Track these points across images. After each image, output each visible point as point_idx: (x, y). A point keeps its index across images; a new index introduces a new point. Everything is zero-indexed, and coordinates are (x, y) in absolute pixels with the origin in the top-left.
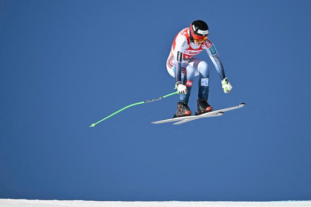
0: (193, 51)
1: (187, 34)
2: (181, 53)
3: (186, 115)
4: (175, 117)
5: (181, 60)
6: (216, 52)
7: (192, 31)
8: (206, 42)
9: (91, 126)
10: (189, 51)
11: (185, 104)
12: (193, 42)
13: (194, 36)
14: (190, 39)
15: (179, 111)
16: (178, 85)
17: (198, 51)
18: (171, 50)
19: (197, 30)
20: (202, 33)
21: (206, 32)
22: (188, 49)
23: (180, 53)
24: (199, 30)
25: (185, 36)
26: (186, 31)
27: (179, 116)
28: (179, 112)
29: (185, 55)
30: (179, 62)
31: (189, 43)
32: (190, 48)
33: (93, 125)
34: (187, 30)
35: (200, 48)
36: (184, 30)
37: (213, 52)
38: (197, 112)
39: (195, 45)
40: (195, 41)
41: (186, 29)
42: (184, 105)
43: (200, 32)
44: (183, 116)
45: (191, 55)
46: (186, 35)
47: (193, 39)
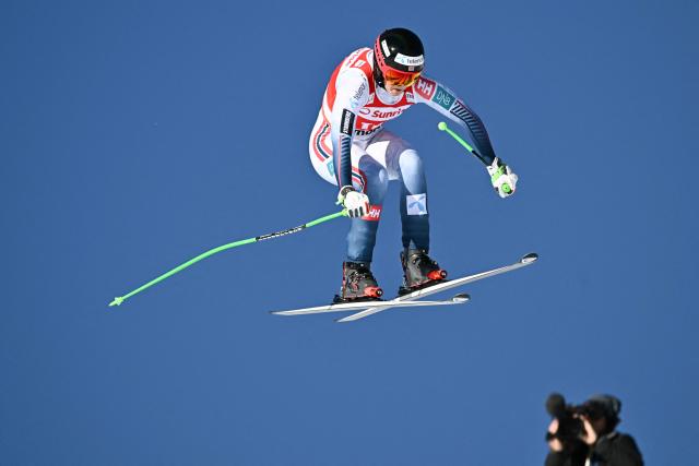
0: (383, 110)
1: (367, 64)
2: (353, 116)
3: (367, 299)
4: (338, 300)
5: (350, 133)
6: (453, 99)
7: (381, 56)
8: (420, 85)
9: (111, 304)
10: (373, 109)
11: (363, 268)
12: (383, 86)
13: (386, 70)
14: (375, 79)
15: (349, 285)
16: (344, 193)
17: (397, 109)
18: (321, 106)
19: (393, 55)
20: (406, 64)
21: (418, 61)
22: (370, 105)
23: (348, 115)
24: (399, 55)
25: (361, 72)
26: (363, 57)
27: (350, 300)
28: (348, 290)
29: (361, 120)
30: (347, 136)
31: (372, 90)
32: (377, 103)
33: (118, 301)
34: (365, 53)
35: (404, 102)
36: (355, 54)
37: (447, 101)
38: (404, 284)
39: (387, 94)
40: (388, 84)
41: (362, 51)
42: (361, 271)
43: (401, 59)
44: (358, 300)
45: (378, 119)
46: (365, 68)
47: (382, 79)
